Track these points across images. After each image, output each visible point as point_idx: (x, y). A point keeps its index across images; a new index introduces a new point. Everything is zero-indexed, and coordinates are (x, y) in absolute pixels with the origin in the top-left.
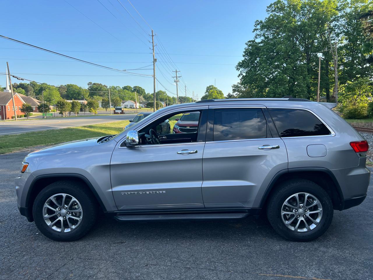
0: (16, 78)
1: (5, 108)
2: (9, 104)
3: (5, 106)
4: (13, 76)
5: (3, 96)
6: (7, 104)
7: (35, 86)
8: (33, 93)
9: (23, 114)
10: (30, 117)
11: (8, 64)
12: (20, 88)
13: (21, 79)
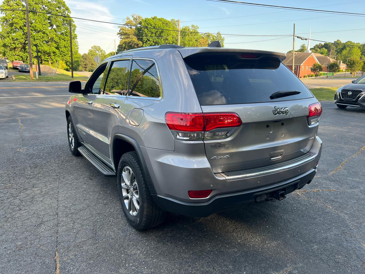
0: (300, 38)
1: (300, 68)
2: (304, 64)
3: (300, 66)
4: (298, 37)
5: (300, 56)
6: (302, 64)
7: (338, 45)
8: (334, 52)
9: (313, 73)
10: (321, 76)
11: (295, 26)
12: (324, 48)
13: (305, 39)
